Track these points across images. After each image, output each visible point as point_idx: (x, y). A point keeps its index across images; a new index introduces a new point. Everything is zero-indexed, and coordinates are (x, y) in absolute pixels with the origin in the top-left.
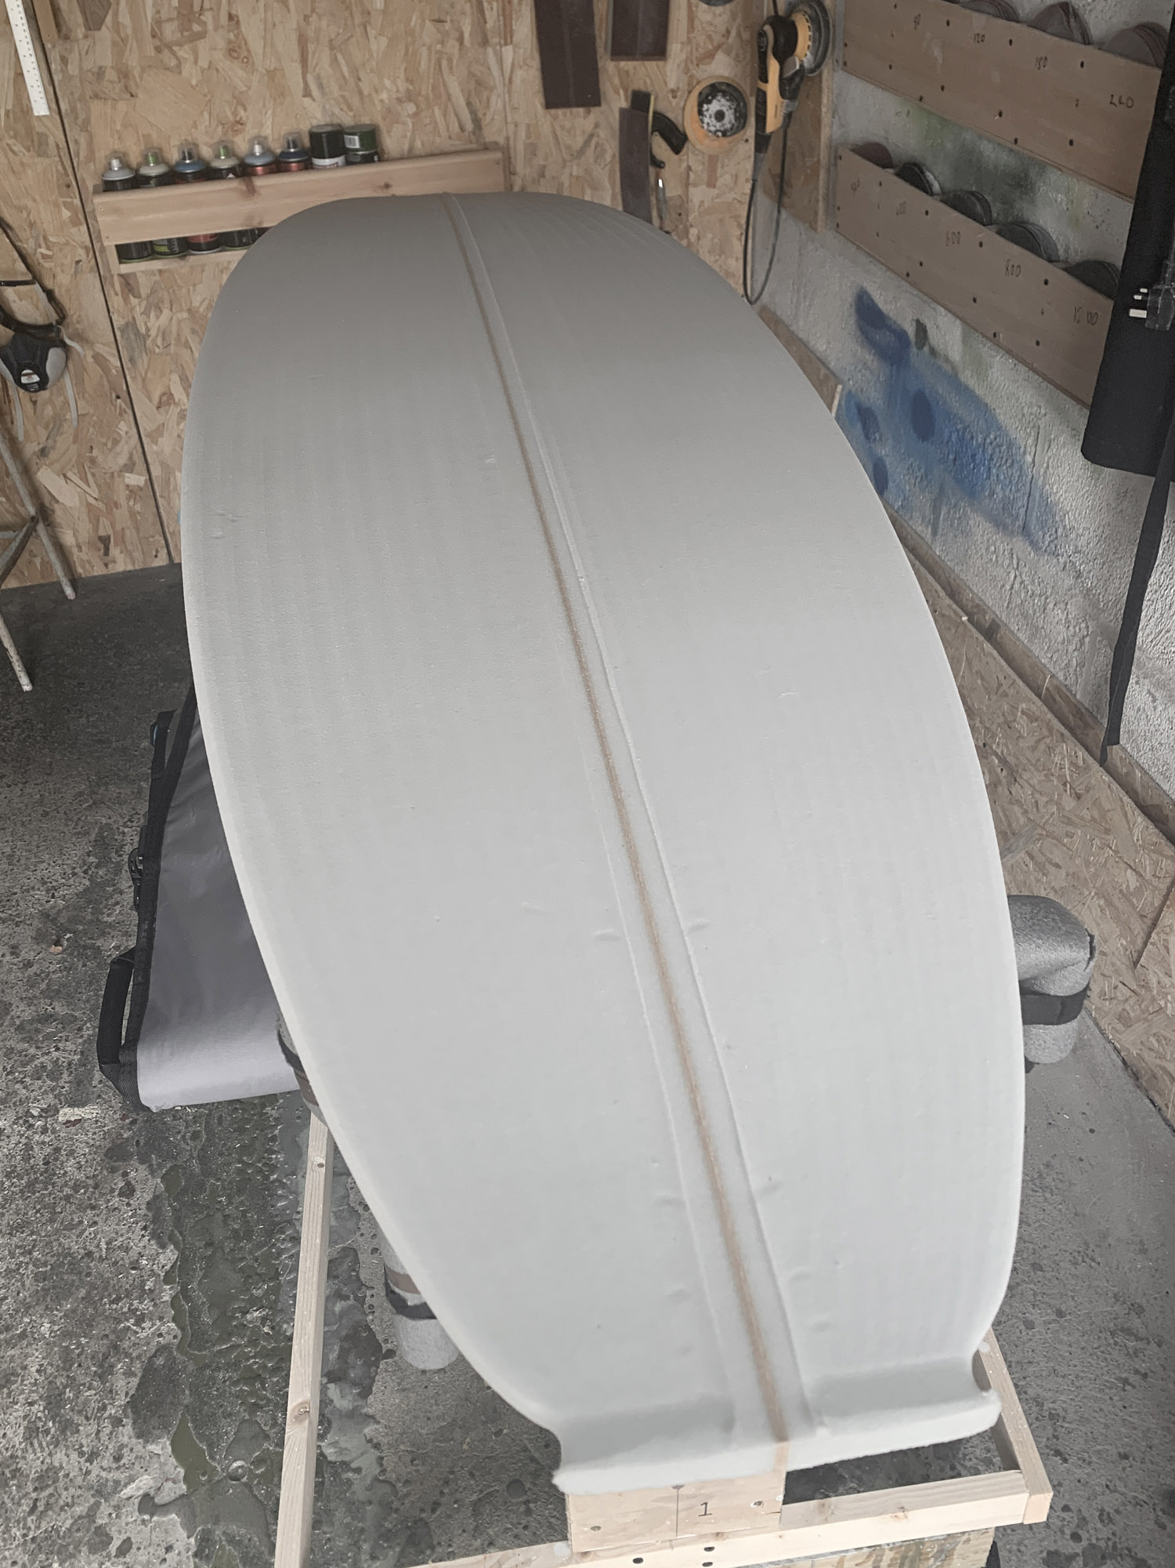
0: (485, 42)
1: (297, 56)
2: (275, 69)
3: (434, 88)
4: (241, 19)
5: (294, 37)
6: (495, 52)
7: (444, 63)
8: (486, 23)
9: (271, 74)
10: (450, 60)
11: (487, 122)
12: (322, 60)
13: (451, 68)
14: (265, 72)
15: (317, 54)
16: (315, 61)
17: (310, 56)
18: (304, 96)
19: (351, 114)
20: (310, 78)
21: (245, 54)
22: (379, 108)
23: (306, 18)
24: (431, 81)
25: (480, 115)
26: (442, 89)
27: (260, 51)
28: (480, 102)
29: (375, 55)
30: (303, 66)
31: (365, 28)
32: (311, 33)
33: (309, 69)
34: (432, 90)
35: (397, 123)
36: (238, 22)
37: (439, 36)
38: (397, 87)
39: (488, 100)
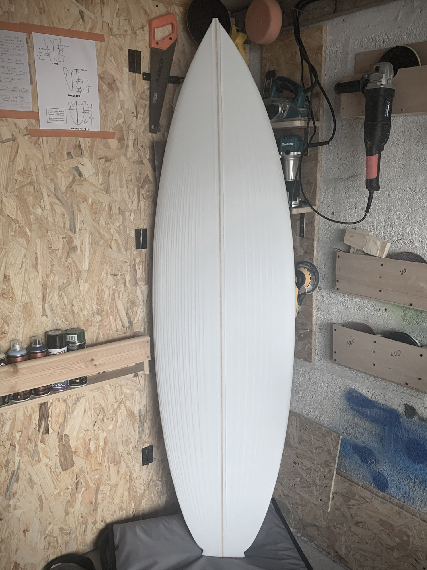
0: (136, 284)
1: (40, 295)
2: (28, 303)
3: (110, 307)
4: (11, 278)
5: (40, 286)
6: (140, 289)
7: (116, 295)
8: (137, 275)
9: (25, 306)
10: (119, 293)
11: (135, 322)
12: (54, 297)
13: (119, 297)
14: (21, 304)
15: (51, 294)
16: (50, 297)
17: (48, 295)
18: (42, 316)
19: (67, 323)
20: (46, 306)
21: (11, 295)
22: (82, 319)
23: (47, 276)
24: (110, 304)
25: (132, 319)
26: (115, 308)
27: (20, 294)
28: (132, 313)
29: (82, 293)
30: (43, 301)
31: (78, 279)
32: (49, 284)
33: (47, 301)
34: (110, 309)
35: (91, 326)
36: (9, 279)
37: (114, 282)
38: (92, 308)
39: (136, 311)
